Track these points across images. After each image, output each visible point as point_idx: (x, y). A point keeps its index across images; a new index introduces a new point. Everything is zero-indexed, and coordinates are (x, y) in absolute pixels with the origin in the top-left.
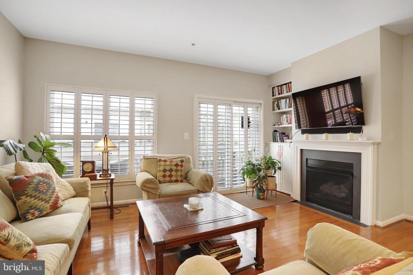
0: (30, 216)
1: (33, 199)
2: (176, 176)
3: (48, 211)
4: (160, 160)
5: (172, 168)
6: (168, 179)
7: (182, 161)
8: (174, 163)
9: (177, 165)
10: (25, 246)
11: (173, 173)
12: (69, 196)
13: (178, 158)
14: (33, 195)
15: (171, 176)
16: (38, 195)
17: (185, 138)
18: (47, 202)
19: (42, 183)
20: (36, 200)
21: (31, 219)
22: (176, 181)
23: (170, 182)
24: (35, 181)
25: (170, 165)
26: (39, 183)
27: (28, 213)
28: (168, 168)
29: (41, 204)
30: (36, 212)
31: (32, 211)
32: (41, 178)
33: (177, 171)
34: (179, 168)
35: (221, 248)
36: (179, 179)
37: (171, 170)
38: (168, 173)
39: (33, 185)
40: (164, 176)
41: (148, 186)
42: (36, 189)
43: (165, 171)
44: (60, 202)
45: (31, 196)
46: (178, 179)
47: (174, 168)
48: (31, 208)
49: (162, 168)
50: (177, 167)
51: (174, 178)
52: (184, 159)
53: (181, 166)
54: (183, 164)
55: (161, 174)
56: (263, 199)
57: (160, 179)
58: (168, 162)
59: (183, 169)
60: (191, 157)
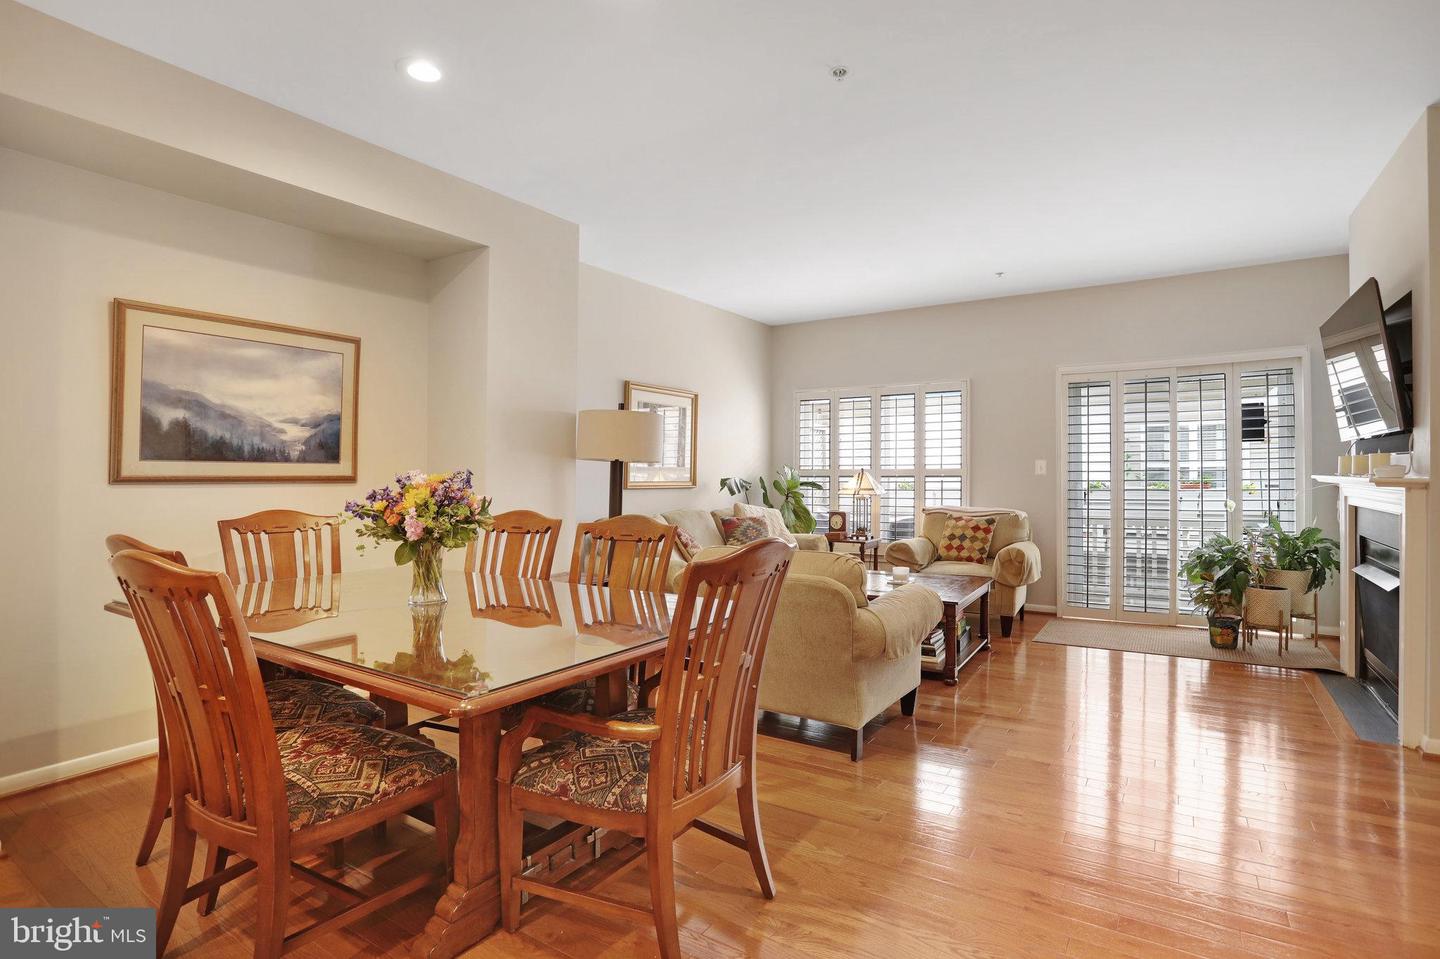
2: (971, 549)
4: (951, 517)
5: (966, 533)
6: (954, 553)
7: (991, 522)
8: (972, 524)
9: (976, 528)
11: (967, 544)
13: (992, 514)
15: (960, 548)
17: (1036, 473)
22: (969, 559)
23: (959, 559)
25: (964, 527)
28: (958, 533)
32: (751, 522)
33: (974, 539)
34: (980, 534)
36: (976, 555)
37: (963, 538)
38: (956, 543)
39: (742, 528)
40: (949, 548)
41: (895, 555)
43: (952, 537)
46: (972, 555)
47: (969, 533)
49: (947, 533)
50: (974, 533)
51: (964, 554)
52: (997, 518)
53: (987, 531)
54: (992, 527)
55: (944, 542)
56: (1223, 647)
57: (942, 552)
58: (963, 521)
59: (990, 536)
60: (1023, 515)
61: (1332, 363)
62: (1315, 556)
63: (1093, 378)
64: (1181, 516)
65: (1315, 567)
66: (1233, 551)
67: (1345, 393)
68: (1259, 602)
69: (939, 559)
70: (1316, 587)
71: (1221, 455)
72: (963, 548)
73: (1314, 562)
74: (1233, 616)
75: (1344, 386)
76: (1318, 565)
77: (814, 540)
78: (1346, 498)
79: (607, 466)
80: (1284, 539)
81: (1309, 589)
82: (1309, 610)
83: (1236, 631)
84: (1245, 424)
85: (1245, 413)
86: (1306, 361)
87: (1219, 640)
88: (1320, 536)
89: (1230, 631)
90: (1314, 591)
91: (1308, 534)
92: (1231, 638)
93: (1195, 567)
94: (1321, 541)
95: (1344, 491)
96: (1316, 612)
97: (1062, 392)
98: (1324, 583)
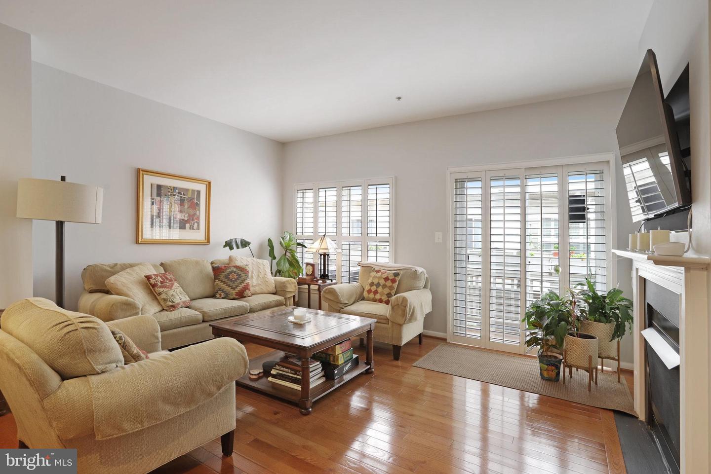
0: (218, 296)
1: (222, 283)
2: (382, 294)
3: (234, 296)
4: (374, 270)
5: (380, 282)
6: (372, 295)
7: (396, 275)
8: (384, 276)
9: (387, 279)
10: (169, 301)
11: (380, 289)
12: (266, 292)
13: (401, 269)
14: (223, 280)
15: (376, 292)
16: (226, 282)
18: (234, 289)
19: (233, 273)
20: (224, 285)
21: (219, 298)
22: (380, 301)
23: (375, 300)
24: (229, 270)
25: (380, 278)
26: (231, 273)
27: (218, 293)
28: (376, 281)
29: (227, 289)
30: (222, 294)
31: (220, 292)
32: (235, 269)
33: (384, 286)
34: (389, 283)
35: (284, 369)
36: (385, 298)
37: (378, 285)
38: (374, 288)
39: (226, 273)
40: (369, 291)
42: (227, 277)
43: (372, 284)
44: (247, 293)
45: (222, 281)
46: (382, 298)
47: (382, 282)
48: (220, 289)
49: (370, 281)
50: (385, 282)
51: (378, 297)
52: (401, 272)
53: (393, 281)
54: (398, 279)
55: (367, 288)
56: (548, 380)
57: (365, 294)
58: (380, 274)
59: (396, 285)
60: (420, 270)
61: (630, 166)
62: (617, 311)
63: (471, 176)
64: (528, 276)
65: (617, 321)
66: (558, 305)
67: (640, 189)
68: (576, 347)
69: (363, 299)
70: (618, 337)
71: (554, 232)
72: (378, 293)
73: (616, 317)
74: (557, 355)
75: (639, 183)
76: (620, 320)
77: (284, 283)
78: (637, 269)
79: (54, 224)
80: (595, 297)
81: (613, 338)
82: (614, 354)
83: (558, 368)
84: (571, 209)
85: (571, 202)
86: (612, 163)
87: (545, 375)
88: (622, 296)
89: (553, 368)
90: (616, 340)
91: (614, 293)
92: (554, 374)
93: (533, 315)
94: (622, 300)
95: (636, 265)
96: (618, 355)
97: (451, 185)
98: (624, 334)
